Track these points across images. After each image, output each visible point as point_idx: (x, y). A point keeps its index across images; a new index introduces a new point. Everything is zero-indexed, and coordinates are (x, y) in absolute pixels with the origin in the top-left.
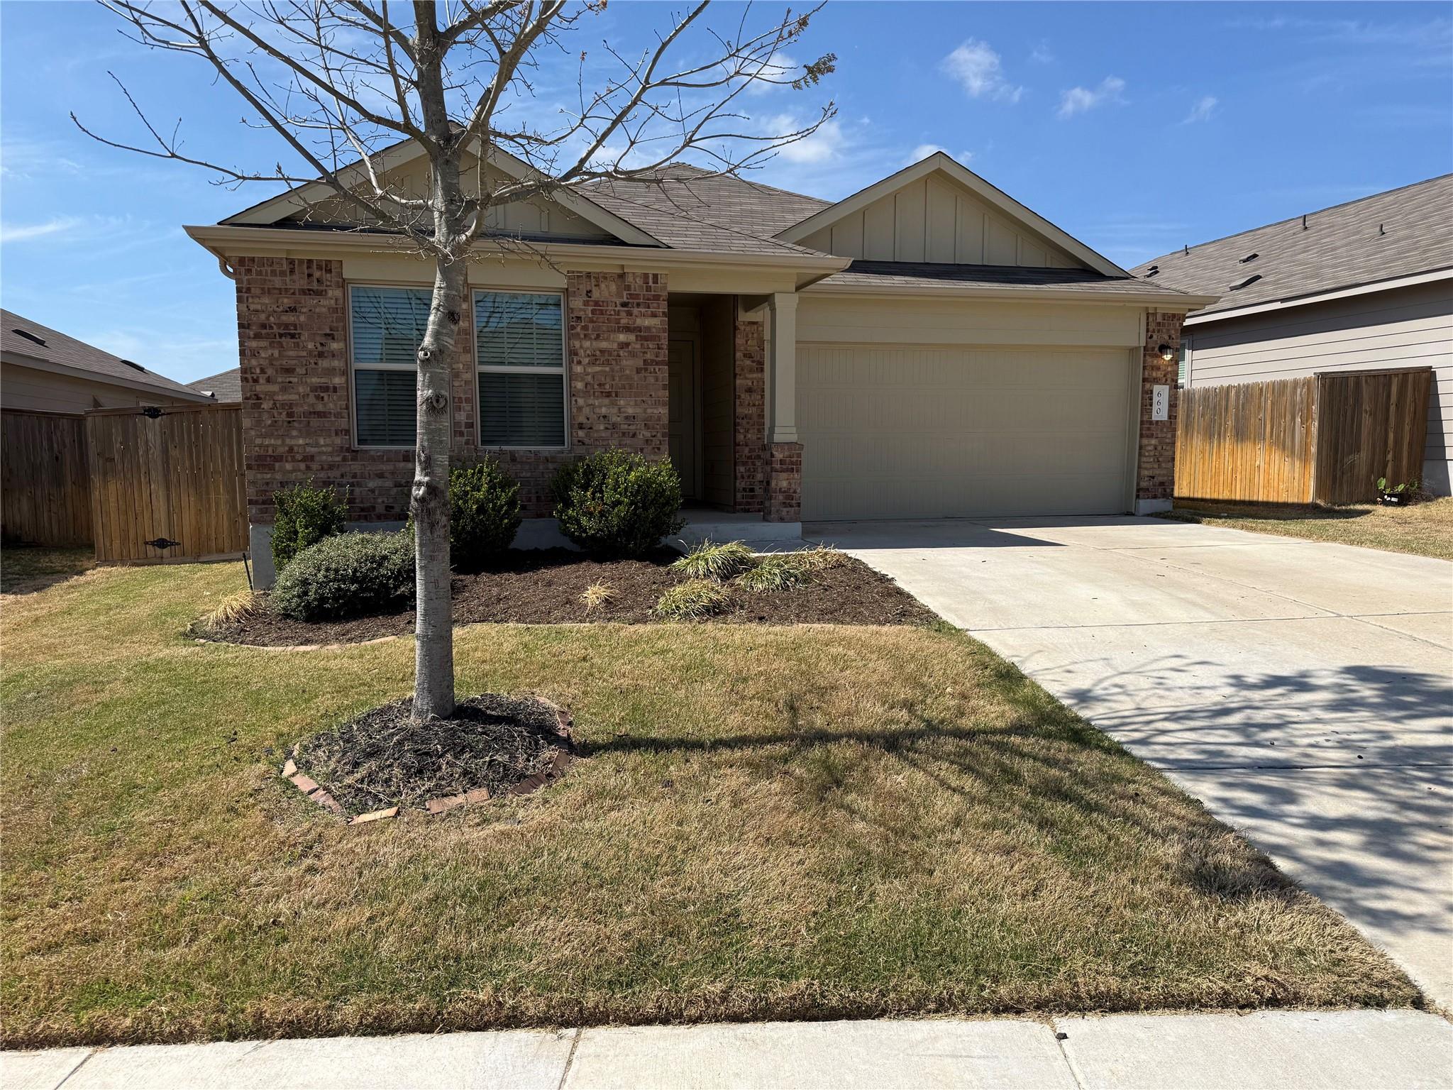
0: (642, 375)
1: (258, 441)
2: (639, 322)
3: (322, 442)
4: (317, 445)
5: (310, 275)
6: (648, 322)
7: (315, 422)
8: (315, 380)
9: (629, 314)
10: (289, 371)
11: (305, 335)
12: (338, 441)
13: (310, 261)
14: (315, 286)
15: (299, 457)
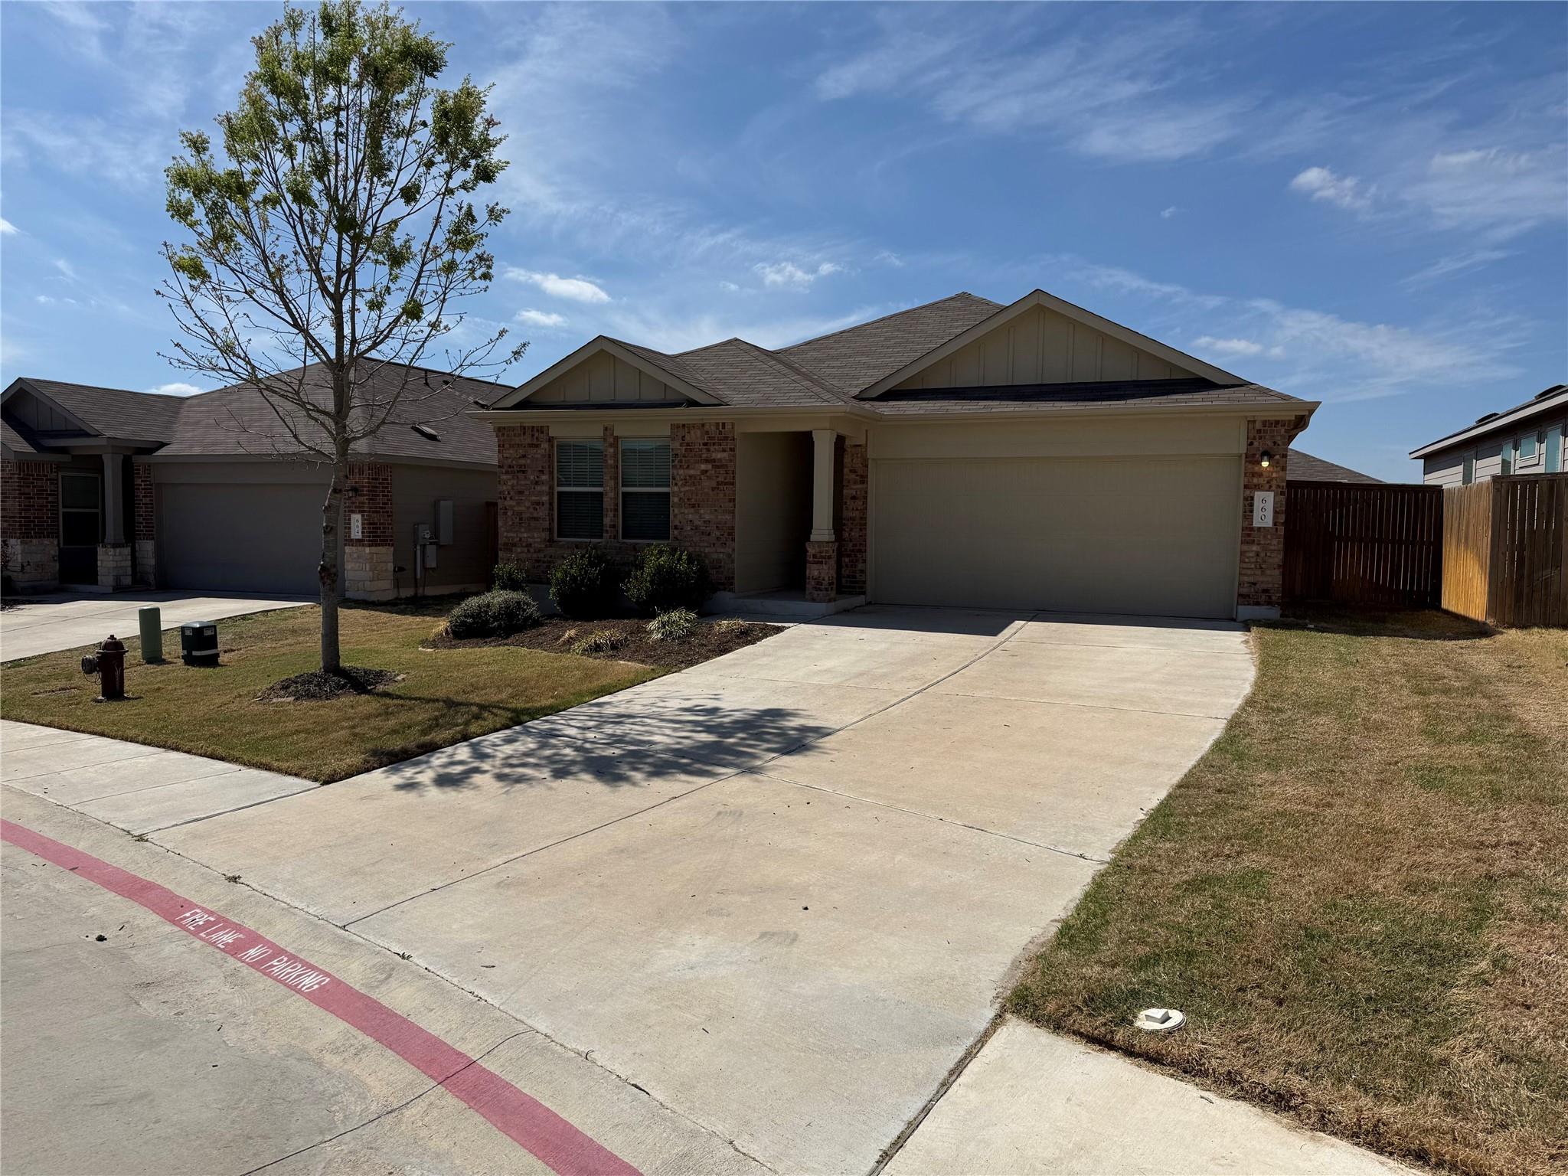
0: (715, 492)
1: (505, 534)
2: (714, 456)
3: (536, 535)
4: (533, 537)
5: (533, 435)
6: (720, 455)
7: (533, 524)
8: (534, 498)
9: (708, 450)
10: (521, 493)
11: (529, 472)
12: (543, 535)
13: (533, 427)
14: (535, 442)
15: (524, 544)
